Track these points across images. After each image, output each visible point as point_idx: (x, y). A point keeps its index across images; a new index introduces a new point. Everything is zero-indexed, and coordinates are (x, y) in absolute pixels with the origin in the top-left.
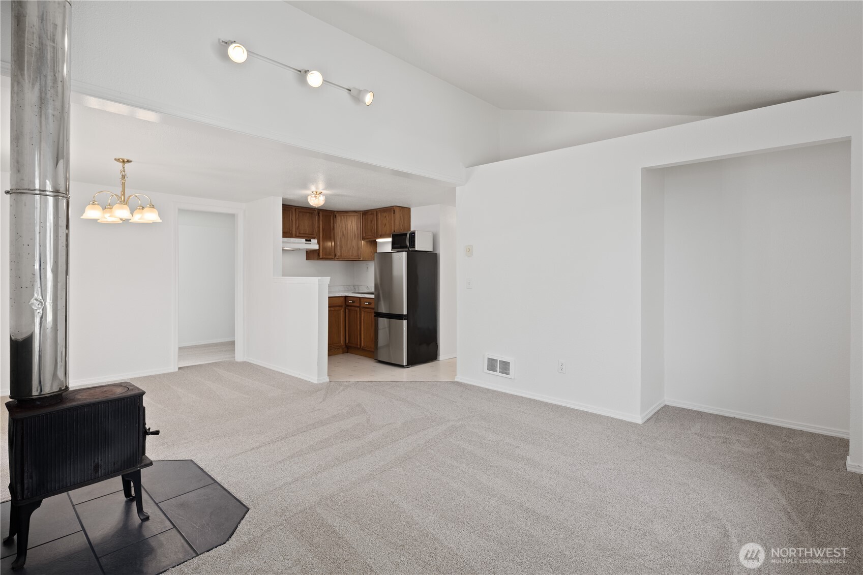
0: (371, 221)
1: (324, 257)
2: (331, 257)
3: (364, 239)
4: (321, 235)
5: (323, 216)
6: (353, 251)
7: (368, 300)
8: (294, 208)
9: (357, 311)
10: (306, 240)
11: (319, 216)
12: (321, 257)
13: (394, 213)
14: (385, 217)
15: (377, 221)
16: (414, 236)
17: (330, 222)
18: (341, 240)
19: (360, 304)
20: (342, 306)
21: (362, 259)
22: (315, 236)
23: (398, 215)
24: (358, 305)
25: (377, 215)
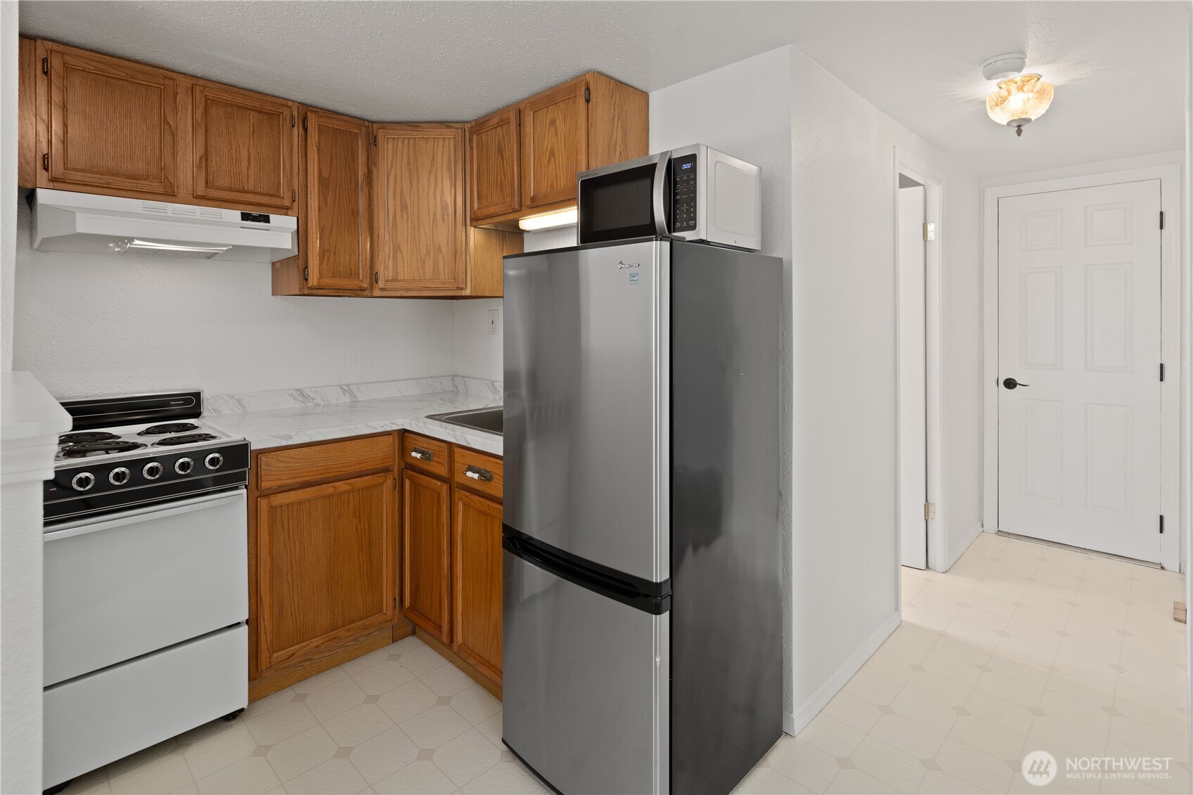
0: (500, 151)
1: (327, 281)
2: (354, 283)
3: (476, 220)
4: (314, 202)
5: (320, 131)
6: (436, 262)
7: (479, 462)
8: (185, 83)
9: (439, 494)
10: (245, 217)
11: (306, 129)
12: (313, 280)
13: (588, 101)
14: (553, 122)
15: (520, 145)
16: (694, 170)
17: (354, 160)
18: (395, 225)
19: (451, 469)
20: (387, 470)
21: (467, 292)
22: (287, 203)
23: (602, 107)
24: (442, 471)
25: (520, 125)
